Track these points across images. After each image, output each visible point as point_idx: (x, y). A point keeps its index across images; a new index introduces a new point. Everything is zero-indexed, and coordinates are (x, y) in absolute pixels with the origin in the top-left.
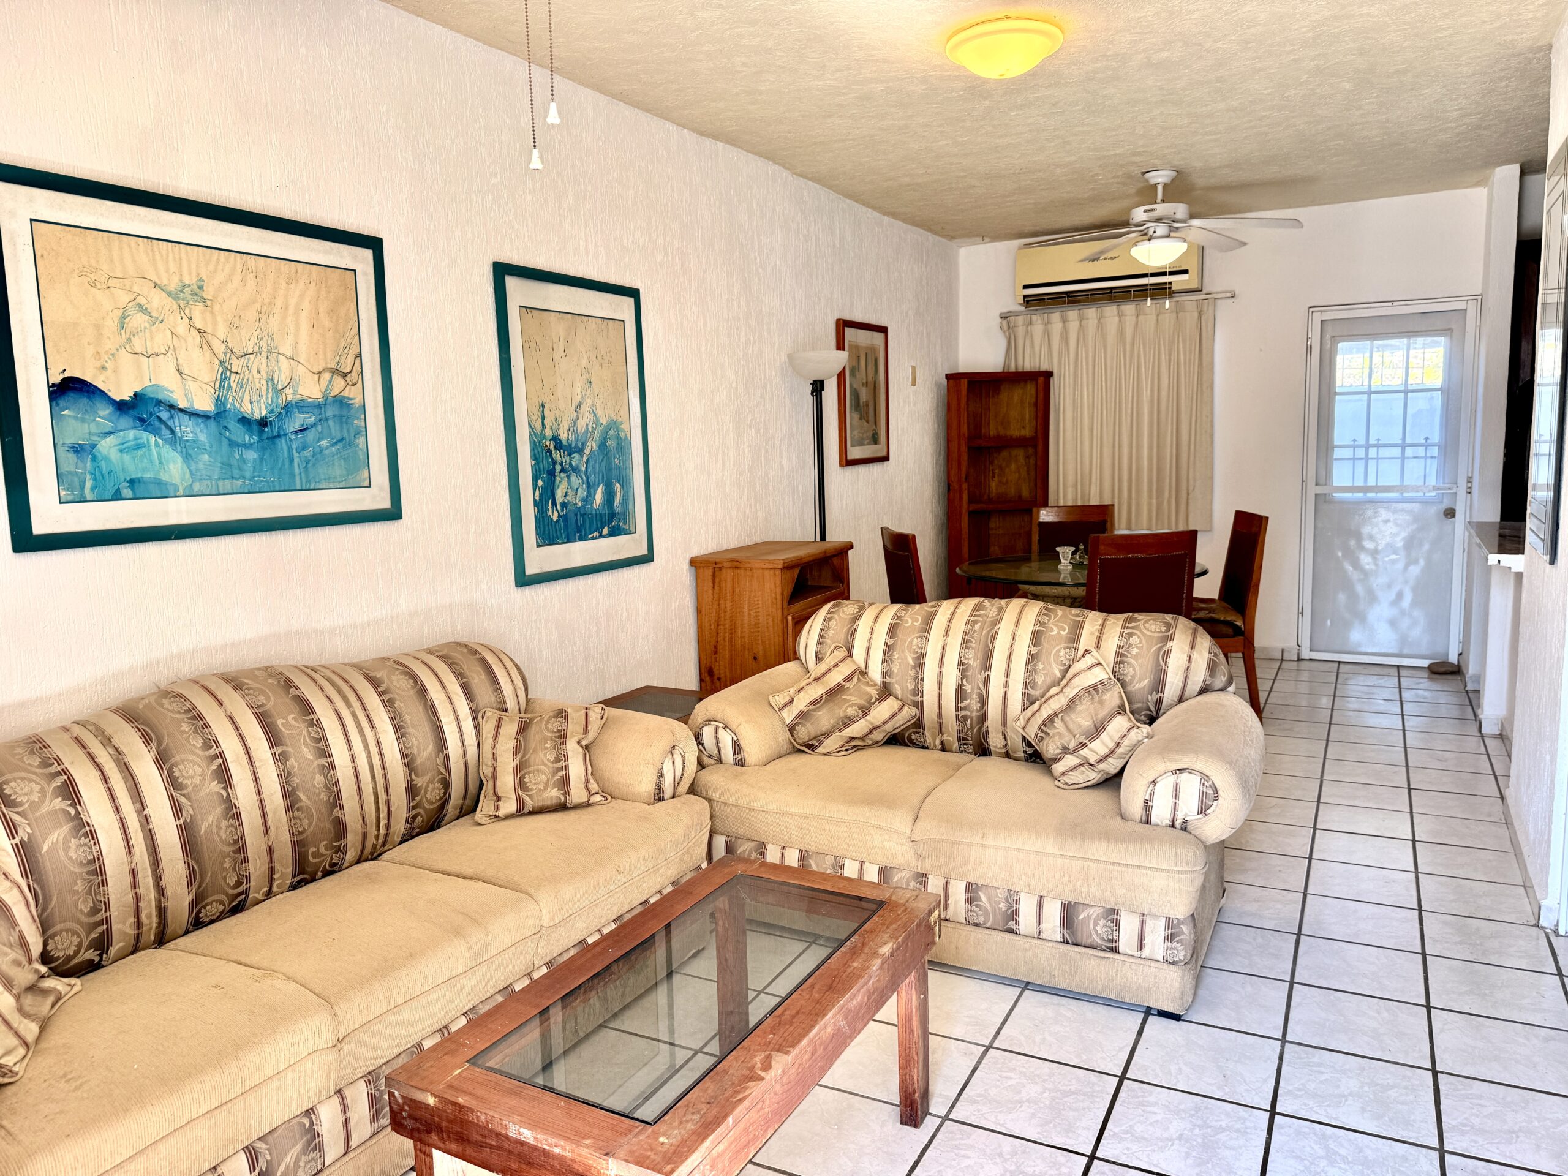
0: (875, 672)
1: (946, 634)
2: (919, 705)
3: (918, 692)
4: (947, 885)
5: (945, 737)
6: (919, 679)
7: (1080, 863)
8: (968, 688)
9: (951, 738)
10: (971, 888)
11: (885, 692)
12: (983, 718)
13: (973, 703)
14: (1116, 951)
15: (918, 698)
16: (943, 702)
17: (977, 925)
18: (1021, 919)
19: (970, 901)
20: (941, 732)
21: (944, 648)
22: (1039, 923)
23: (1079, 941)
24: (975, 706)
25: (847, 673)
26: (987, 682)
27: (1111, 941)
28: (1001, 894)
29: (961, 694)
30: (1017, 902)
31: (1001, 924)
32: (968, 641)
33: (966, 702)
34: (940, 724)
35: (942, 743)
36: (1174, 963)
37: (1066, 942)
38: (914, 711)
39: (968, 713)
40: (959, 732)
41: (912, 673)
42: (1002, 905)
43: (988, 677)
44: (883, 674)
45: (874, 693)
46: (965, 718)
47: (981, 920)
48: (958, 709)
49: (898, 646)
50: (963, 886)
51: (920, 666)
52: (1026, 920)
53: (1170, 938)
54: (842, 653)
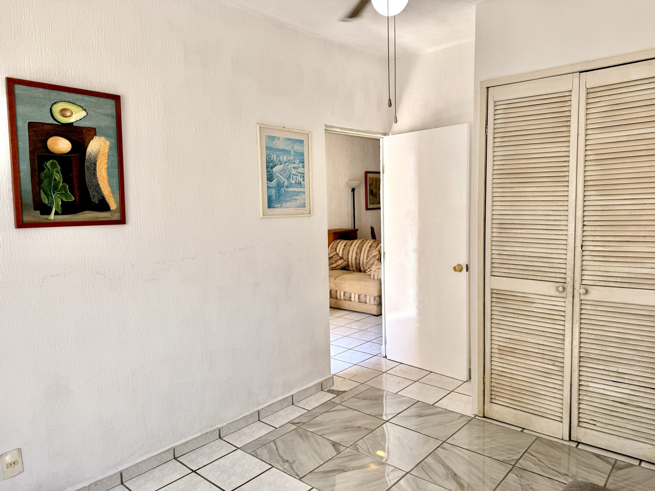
0: (340, 255)
1: (355, 246)
2: (348, 261)
3: (348, 258)
4: (340, 292)
5: (353, 268)
6: (348, 256)
7: (359, 286)
8: (357, 257)
9: (354, 268)
10: (344, 293)
11: (341, 258)
12: (359, 264)
13: (358, 260)
14: (366, 303)
15: (348, 260)
16: (352, 260)
17: (345, 300)
18: (352, 298)
19: (344, 295)
20: (352, 267)
21: (354, 249)
22: (355, 298)
23: (361, 302)
24: (358, 261)
25: (334, 254)
26: (360, 256)
27: (365, 301)
28: (349, 293)
29: (356, 259)
30: (351, 295)
31: (349, 299)
32: (358, 248)
33: (357, 260)
34: (352, 265)
35: (353, 270)
36: (375, 305)
37: (359, 302)
38: (347, 262)
39: (357, 263)
40: (356, 267)
41: (347, 254)
42: (349, 296)
43: (361, 255)
44: (342, 255)
45: (339, 258)
46: (356, 264)
47: (346, 299)
48: (355, 262)
49: (345, 249)
50: (343, 292)
51: (348, 253)
52: (353, 299)
53: (374, 300)
54: (334, 250)
